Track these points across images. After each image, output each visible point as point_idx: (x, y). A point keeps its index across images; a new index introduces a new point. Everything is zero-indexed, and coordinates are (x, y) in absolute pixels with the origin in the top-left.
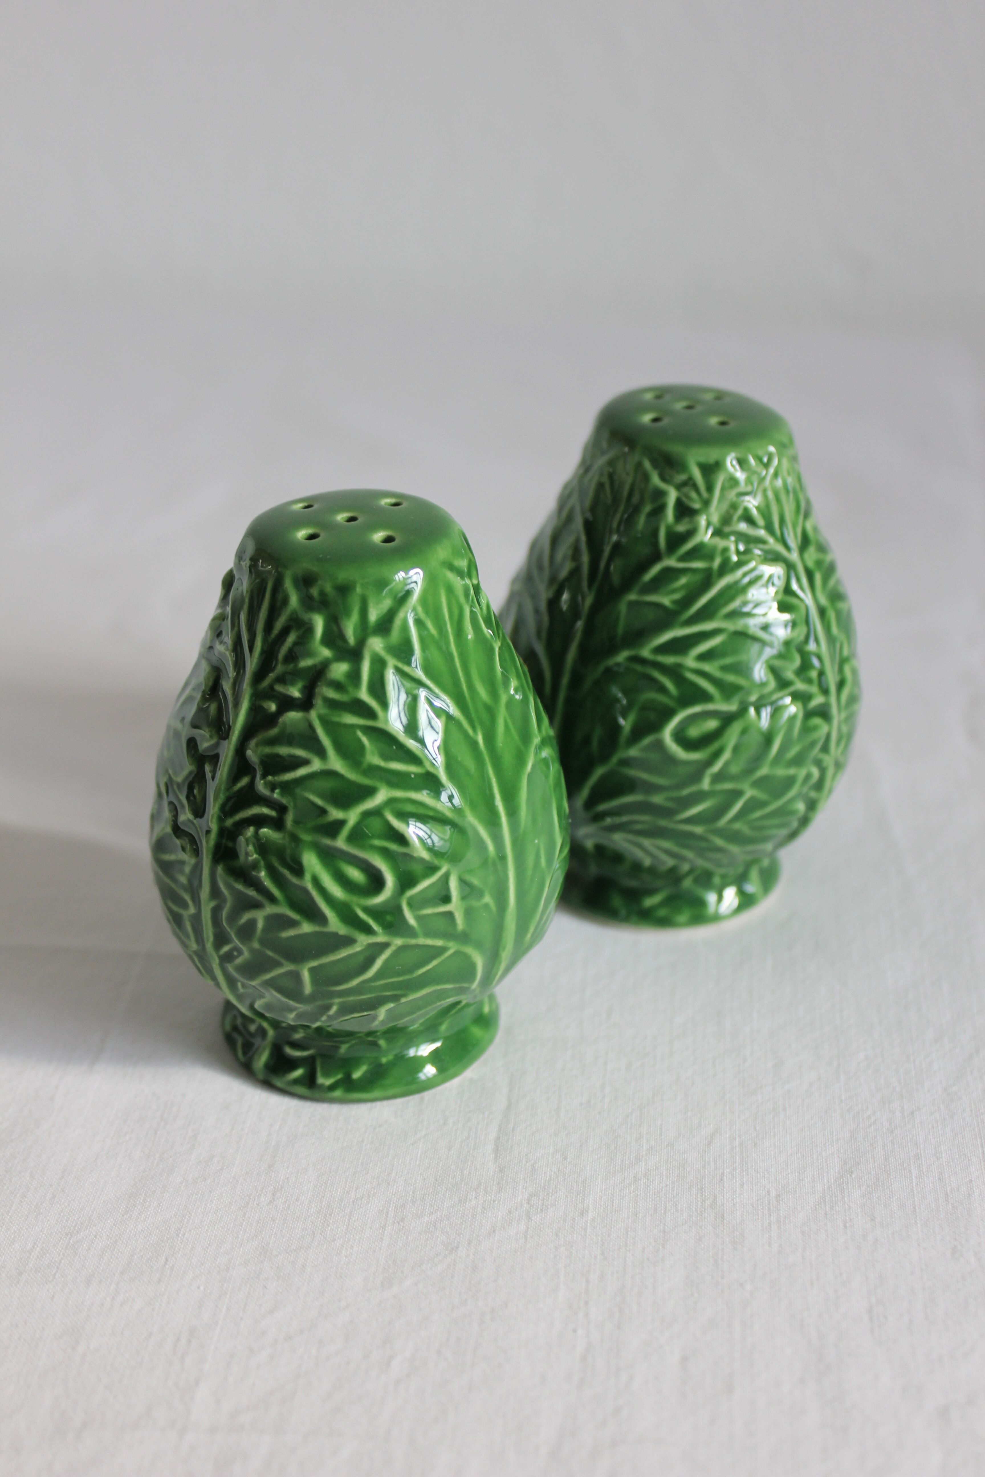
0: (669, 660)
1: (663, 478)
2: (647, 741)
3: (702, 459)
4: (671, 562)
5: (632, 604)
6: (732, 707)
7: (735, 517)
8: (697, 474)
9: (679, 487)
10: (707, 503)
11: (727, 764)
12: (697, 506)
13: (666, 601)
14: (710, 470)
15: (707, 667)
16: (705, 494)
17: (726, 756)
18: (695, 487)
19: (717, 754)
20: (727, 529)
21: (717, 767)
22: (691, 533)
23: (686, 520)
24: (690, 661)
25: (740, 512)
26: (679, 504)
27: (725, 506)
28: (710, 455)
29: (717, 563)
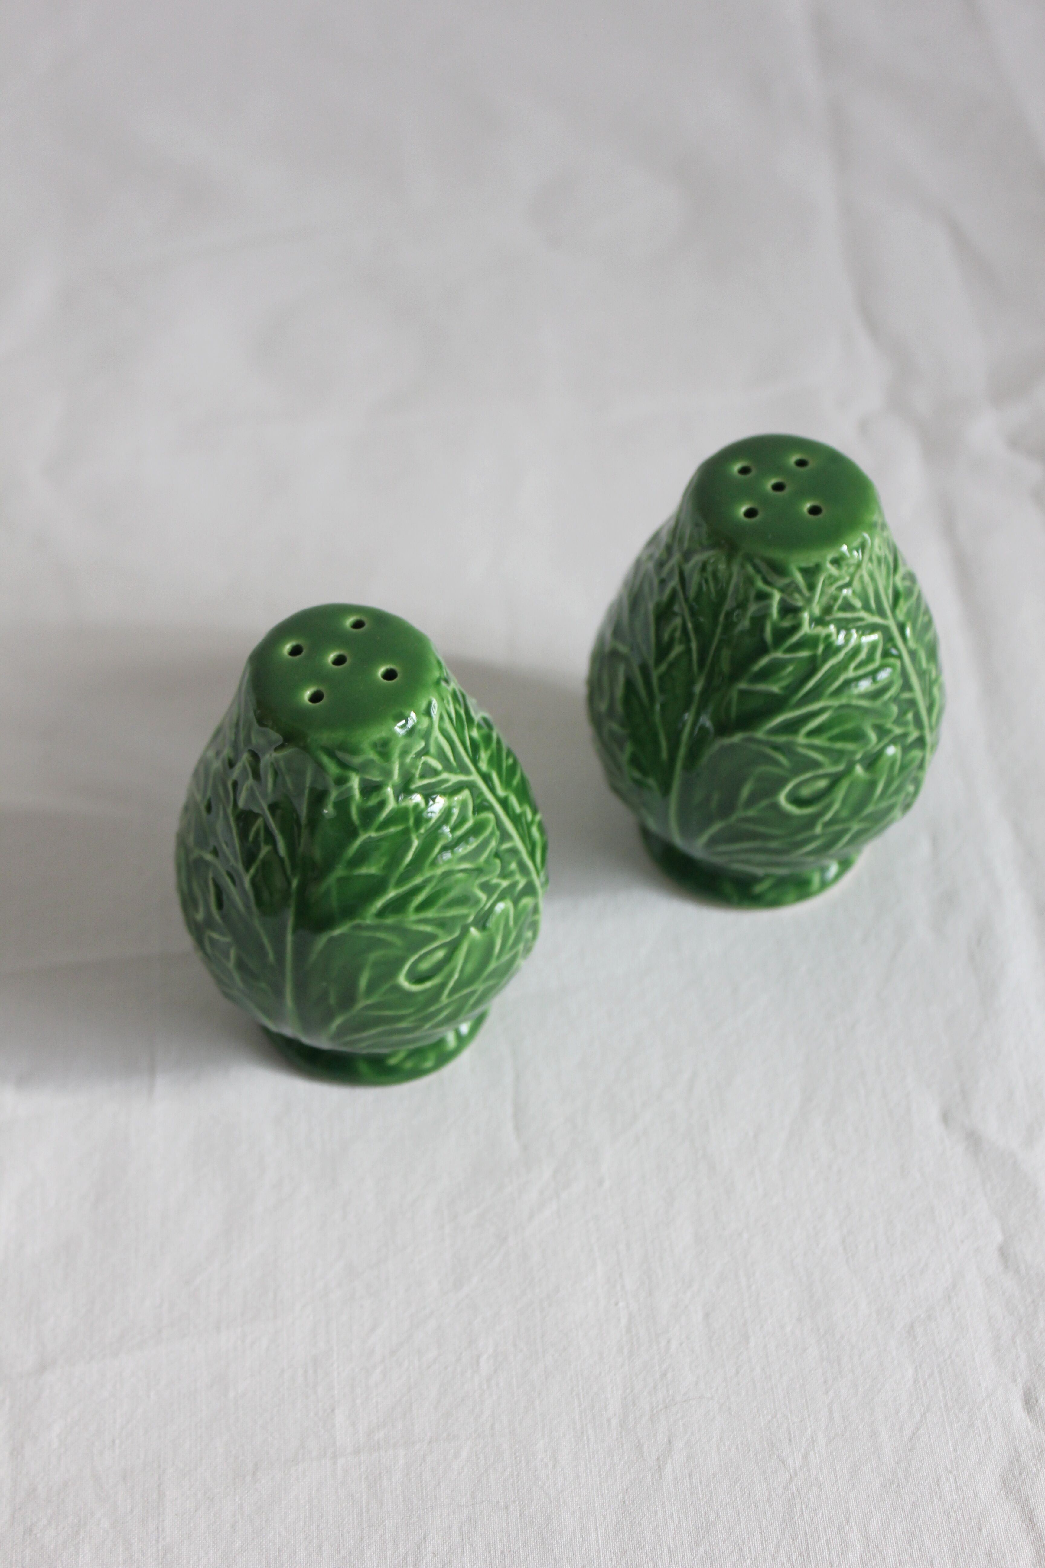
0: (782, 739)
1: (766, 582)
2: (764, 803)
3: (804, 565)
4: (779, 654)
5: (743, 693)
6: (841, 767)
7: (836, 608)
8: (799, 578)
9: (782, 590)
10: (809, 601)
11: (837, 813)
12: (800, 603)
13: (775, 688)
14: (811, 573)
15: (817, 741)
16: (806, 593)
17: (836, 806)
18: (798, 590)
19: (828, 807)
20: (828, 618)
21: (828, 816)
22: (796, 628)
23: (790, 616)
24: (801, 739)
25: (839, 602)
26: (782, 602)
27: (825, 599)
28: (809, 559)
29: (821, 648)
